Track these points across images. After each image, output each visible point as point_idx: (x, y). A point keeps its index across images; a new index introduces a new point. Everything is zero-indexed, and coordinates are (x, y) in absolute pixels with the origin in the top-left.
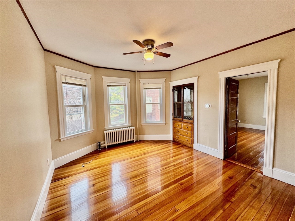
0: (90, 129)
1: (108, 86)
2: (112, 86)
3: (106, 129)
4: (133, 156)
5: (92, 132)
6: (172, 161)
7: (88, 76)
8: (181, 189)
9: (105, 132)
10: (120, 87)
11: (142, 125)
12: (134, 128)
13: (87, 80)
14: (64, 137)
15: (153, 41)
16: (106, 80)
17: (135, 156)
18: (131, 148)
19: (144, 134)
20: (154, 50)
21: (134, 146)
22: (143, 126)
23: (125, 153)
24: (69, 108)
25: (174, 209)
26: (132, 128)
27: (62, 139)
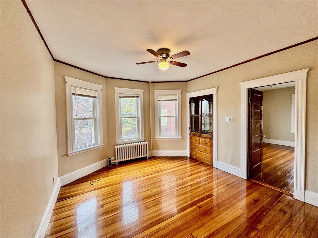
0: (100, 144)
1: (120, 97)
2: (125, 97)
3: (117, 144)
4: (146, 174)
5: (102, 147)
6: (189, 181)
7: (99, 87)
8: (199, 212)
9: (116, 147)
11: (156, 139)
12: (147, 142)
13: (98, 91)
14: (71, 152)
15: (168, 50)
16: (119, 91)
17: (148, 173)
18: (144, 165)
19: (158, 149)
20: (169, 59)
21: (147, 163)
22: (157, 141)
23: (137, 170)
24: (79, 121)
25: (192, 236)
26: (145, 143)
27: (70, 154)
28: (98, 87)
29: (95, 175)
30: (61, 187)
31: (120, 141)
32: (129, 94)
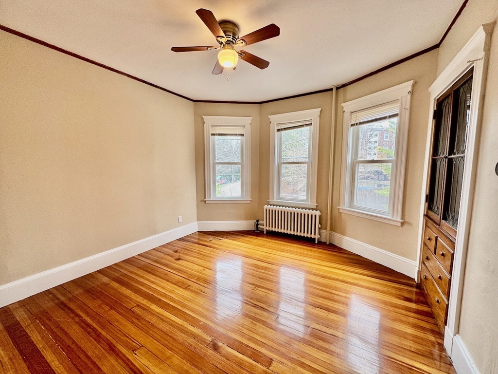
0: (248, 198)
1: (279, 130)
2: (285, 129)
3: (270, 203)
4: (268, 260)
5: (250, 202)
7: (247, 120)
9: (266, 206)
10: (303, 128)
11: (341, 211)
12: (318, 213)
13: (246, 126)
14: (209, 199)
16: (277, 119)
19: (343, 233)
22: (343, 215)
24: (220, 165)
25: (138, 347)
26: (314, 212)
27: (207, 201)
28: (245, 122)
29: (233, 234)
30: (198, 232)
31: (275, 200)
32: (293, 123)
